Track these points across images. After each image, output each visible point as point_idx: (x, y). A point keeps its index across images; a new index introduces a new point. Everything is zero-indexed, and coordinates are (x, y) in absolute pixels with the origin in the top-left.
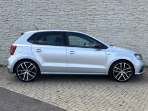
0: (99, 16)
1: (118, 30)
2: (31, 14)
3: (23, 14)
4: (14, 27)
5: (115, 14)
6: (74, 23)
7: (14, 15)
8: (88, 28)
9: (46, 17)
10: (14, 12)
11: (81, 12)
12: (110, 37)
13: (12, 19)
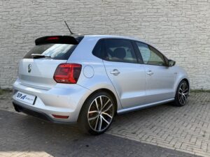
1: (172, 43)
3: (43, 18)
5: (168, 21)
9: (76, 23)
10: (30, 14)
13: (26, 25)
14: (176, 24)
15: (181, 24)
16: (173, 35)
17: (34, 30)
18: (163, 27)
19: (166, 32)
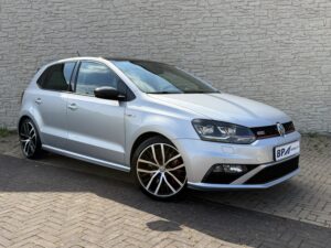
0: (205, 39)
1: (239, 66)
2: (76, 35)
3: (60, 35)
5: (234, 35)
6: (157, 51)
8: (184, 62)
10: (44, 30)
11: (169, 31)
12: (226, 78)
14: (246, 38)
15: (253, 37)
16: (241, 55)
17: (49, 52)
18: (226, 43)
19: (230, 51)
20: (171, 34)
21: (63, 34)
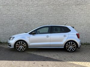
0: (71, 17)
1: (81, 25)
2: (34, 16)
3: (30, 16)
4: (25, 22)
5: (79, 16)
7: (25, 16)
9: (42, 18)
10: (26, 15)
12: (77, 28)
13: (24, 19)
15: (85, 17)
17: (27, 21)
18: (77, 18)
20: (61, 16)
21: (31, 16)
